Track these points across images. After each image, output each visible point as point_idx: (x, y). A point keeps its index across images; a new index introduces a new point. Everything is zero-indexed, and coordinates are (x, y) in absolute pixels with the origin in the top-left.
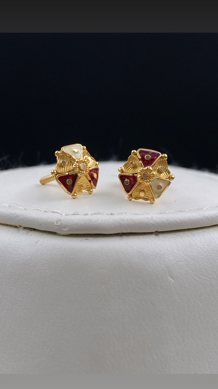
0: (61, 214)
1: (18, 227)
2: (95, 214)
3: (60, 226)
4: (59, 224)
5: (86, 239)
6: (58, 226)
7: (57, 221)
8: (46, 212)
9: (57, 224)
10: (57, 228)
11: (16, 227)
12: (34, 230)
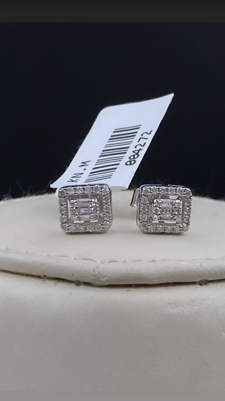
0: (96, 262)
1: (43, 277)
2: (135, 261)
3: (97, 276)
4: (97, 273)
5: (128, 290)
6: (95, 275)
7: (94, 270)
8: (75, 259)
9: (94, 273)
10: (94, 277)
11: (39, 277)
12: (64, 280)
